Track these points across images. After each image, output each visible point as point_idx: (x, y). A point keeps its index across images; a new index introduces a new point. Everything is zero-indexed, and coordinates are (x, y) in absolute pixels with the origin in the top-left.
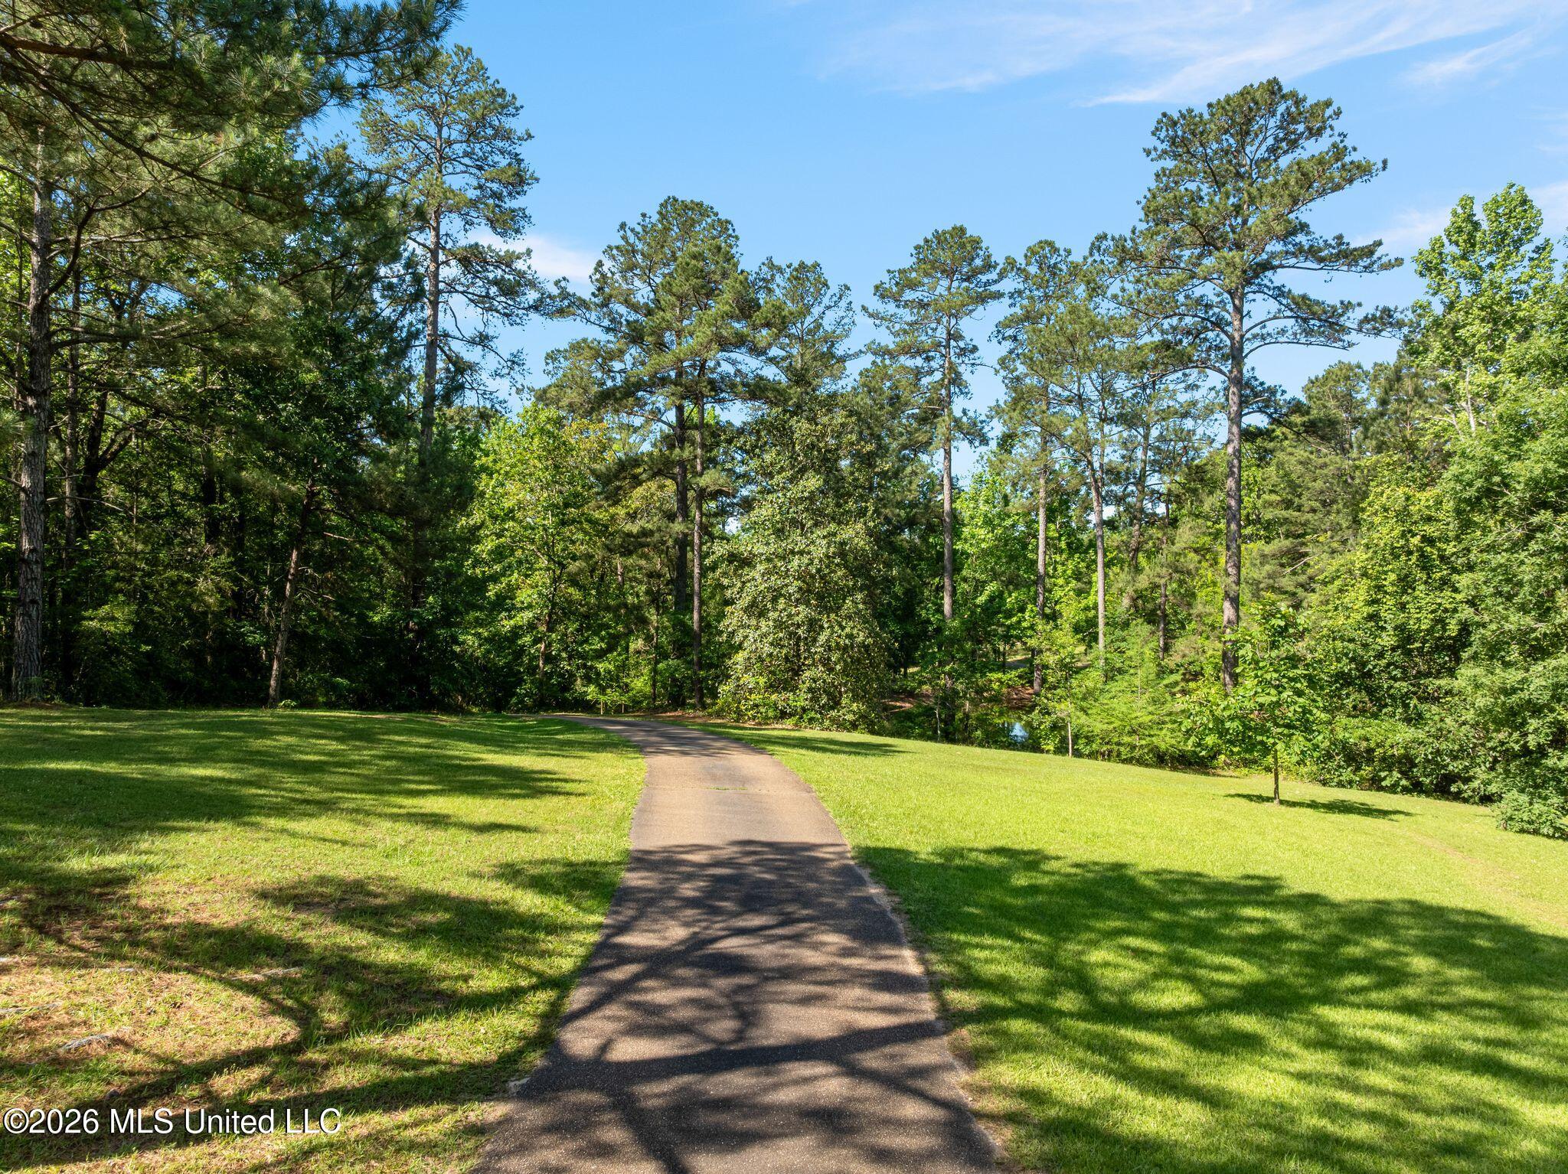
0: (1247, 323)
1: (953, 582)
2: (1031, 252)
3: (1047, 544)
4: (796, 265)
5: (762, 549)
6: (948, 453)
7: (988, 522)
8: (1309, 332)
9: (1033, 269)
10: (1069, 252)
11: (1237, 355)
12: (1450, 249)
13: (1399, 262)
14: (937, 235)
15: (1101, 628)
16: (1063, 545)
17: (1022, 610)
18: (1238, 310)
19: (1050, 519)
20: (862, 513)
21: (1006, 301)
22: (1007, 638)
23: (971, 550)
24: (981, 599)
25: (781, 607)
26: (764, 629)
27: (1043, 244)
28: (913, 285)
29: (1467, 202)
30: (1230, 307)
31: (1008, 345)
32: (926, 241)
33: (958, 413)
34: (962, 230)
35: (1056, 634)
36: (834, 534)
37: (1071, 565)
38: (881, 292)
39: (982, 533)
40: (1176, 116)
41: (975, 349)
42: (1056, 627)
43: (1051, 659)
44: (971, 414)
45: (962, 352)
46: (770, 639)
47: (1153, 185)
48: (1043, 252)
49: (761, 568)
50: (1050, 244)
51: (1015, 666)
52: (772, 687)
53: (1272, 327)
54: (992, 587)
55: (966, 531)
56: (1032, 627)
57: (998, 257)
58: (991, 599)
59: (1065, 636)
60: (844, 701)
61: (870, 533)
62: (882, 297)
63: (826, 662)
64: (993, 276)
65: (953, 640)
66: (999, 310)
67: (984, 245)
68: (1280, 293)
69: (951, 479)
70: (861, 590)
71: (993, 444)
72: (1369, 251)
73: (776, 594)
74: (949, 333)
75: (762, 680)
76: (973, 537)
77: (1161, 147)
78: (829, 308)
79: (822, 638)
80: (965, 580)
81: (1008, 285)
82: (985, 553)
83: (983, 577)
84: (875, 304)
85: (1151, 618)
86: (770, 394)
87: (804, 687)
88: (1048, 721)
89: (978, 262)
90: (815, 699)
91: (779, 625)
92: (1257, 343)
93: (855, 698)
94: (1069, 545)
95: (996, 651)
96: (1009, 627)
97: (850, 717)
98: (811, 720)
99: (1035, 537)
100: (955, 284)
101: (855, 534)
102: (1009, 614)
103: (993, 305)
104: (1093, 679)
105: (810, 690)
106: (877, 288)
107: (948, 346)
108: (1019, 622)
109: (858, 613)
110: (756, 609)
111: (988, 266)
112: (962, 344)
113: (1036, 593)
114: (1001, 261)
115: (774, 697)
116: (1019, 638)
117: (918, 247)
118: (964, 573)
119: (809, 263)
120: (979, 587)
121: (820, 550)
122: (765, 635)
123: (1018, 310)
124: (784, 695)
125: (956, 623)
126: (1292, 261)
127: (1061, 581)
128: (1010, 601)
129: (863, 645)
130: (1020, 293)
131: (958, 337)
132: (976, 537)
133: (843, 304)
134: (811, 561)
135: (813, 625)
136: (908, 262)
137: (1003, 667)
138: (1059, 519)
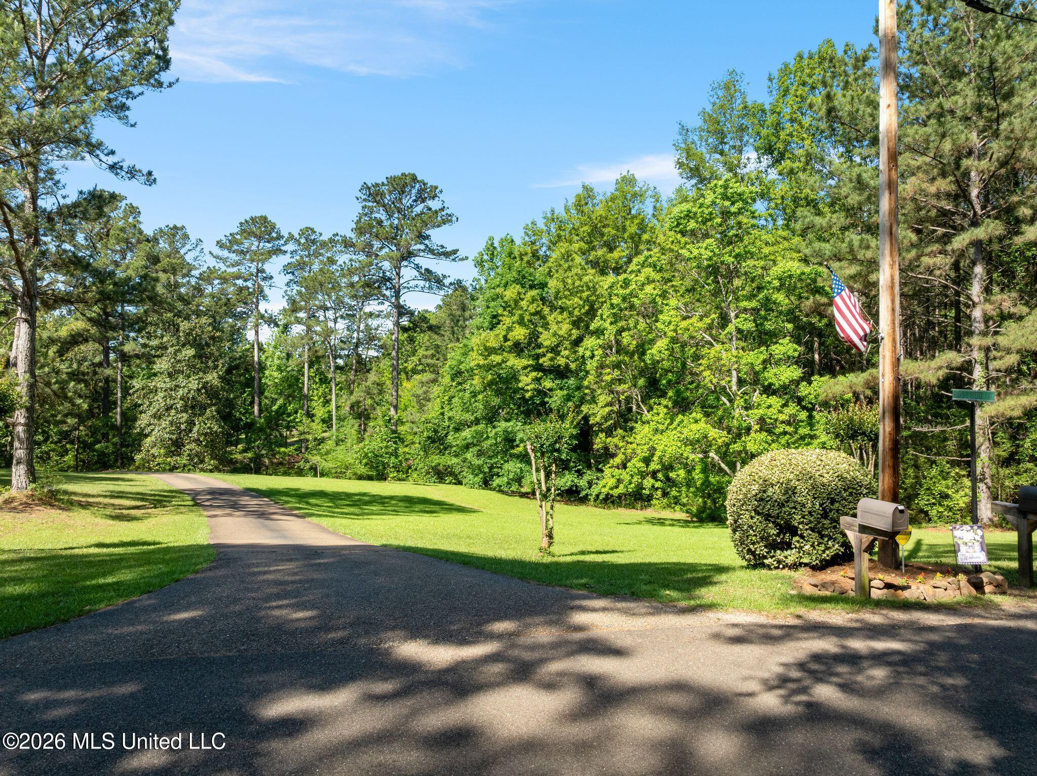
0: (402, 281)
1: (260, 399)
2: (302, 233)
3: (309, 379)
4: (171, 226)
5: (163, 385)
6: (257, 332)
7: (279, 369)
8: (430, 288)
9: (303, 241)
10: (321, 234)
11: (397, 295)
12: (485, 257)
13: (467, 258)
14: (252, 219)
15: (334, 421)
16: (317, 380)
17: (296, 412)
18: (398, 274)
19: (310, 367)
20: (216, 367)
21: (289, 255)
22: (288, 428)
23: (269, 383)
24: (275, 408)
25: (172, 414)
26: (164, 426)
27: (308, 229)
28: (239, 243)
29: (491, 239)
30: (394, 273)
31: (290, 277)
32: (246, 221)
33: (263, 312)
34: (266, 218)
35: (312, 424)
36: (202, 378)
37: (321, 390)
38: (220, 244)
39: (276, 374)
40: (370, 185)
41: (271, 278)
42: (313, 421)
43: (310, 437)
44: (269, 312)
45: (264, 279)
46: (168, 430)
47: (361, 212)
48: (307, 232)
49: (162, 395)
50: (312, 230)
51: (292, 444)
52: (166, 455)
53: (412, 283)
54: (280, 402)
55: (267, 373)
56: (300, 422)
57: (285, 233)
58: (280, 407)
59: (317, 427)
60: (206, 460)
61: (220, 377)
62: (221, 247)
63: (197, 441)
64: (282, 242)
65: (261, 429)
66: (284, 259)
67: (277, 227)
68: (418, 267)
69: (258, 344)
70: (214, 405)
71: (281, 327)
72: (455, 252)
73: (168, 409)
74: (258, 270)
75: (162, 451)
76: (271, 376)
77: (364, 197)
78: (190, 250)
79: (195, 429)
80: (266, 398)
81: (290, 247)
82: (276, 385)
83: (276, 396)
84: (217, 251)
85: (359, 416)
86: (165, 305)
87: (186, 454)
88: (308, 466)
89: (274, 235)
90: (191, 459)
91: (171, 423)
92: (406, 290)
93: (212, 458)
94: (320, 379)
95: (281, 435)
96: (289, 422)
97: (210, 467)
98: (189, 470)
99: (303, 375)
100: (262, 244)
101: (212, 378)
102: (289, 415)
103: (281, 257)
104: (330, 444)
105: (189, 455)
106: (218, 242)
107: (257, 276)
108: (295, 419)
109: (213, 417)
110: (157, 416)
111: (279, 237)
112: (264, 275)
113: (304, 405)
114: (286, 235)
115: (169, 459)
116: (294, 427)
117: (241, 224)
118: (266, 394)
119: (179, 225)
120: (274, 401)
121: (194, 385)
122: (165, 428)
123: (293, 260)
124: (175, 458)
125: (262, 420)
126: (422, 254)
127: (316, 398)
128: (290, 408)
129: (216, 432)
130: (296, 251)
131: (263, 271)
132: (272, 376)
133: (198, 249)
134: (189, 391)
135: (191, 424)
136: (236, 230)
137: (286, 445)
138: (316, 367)
